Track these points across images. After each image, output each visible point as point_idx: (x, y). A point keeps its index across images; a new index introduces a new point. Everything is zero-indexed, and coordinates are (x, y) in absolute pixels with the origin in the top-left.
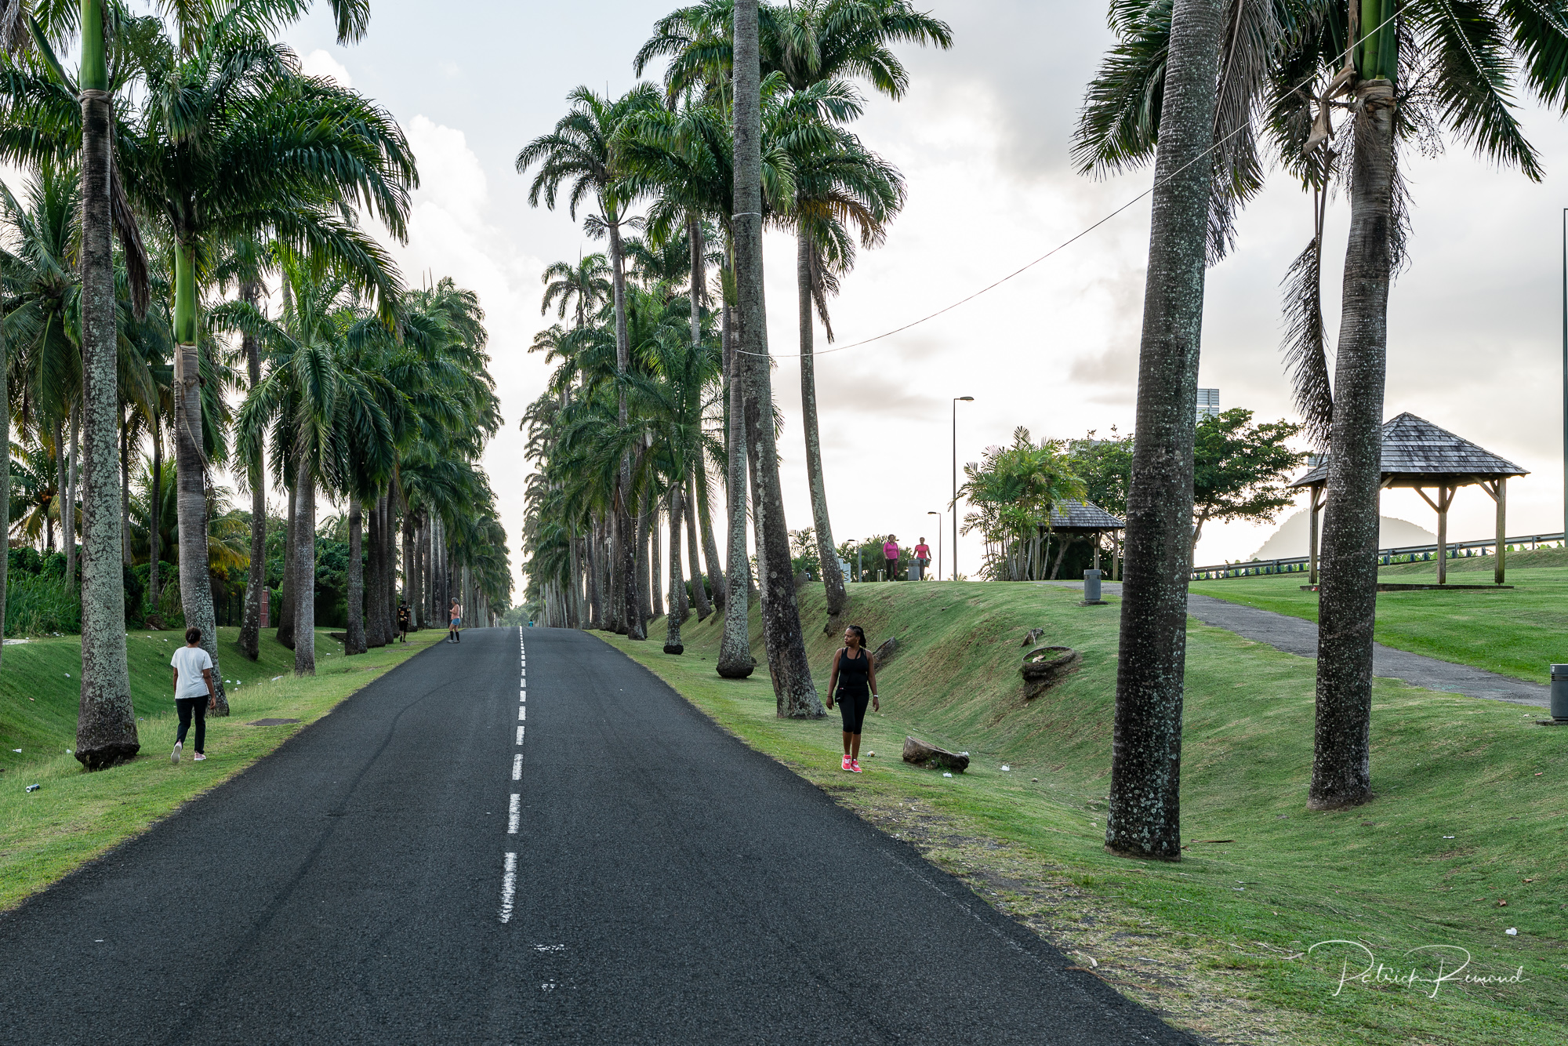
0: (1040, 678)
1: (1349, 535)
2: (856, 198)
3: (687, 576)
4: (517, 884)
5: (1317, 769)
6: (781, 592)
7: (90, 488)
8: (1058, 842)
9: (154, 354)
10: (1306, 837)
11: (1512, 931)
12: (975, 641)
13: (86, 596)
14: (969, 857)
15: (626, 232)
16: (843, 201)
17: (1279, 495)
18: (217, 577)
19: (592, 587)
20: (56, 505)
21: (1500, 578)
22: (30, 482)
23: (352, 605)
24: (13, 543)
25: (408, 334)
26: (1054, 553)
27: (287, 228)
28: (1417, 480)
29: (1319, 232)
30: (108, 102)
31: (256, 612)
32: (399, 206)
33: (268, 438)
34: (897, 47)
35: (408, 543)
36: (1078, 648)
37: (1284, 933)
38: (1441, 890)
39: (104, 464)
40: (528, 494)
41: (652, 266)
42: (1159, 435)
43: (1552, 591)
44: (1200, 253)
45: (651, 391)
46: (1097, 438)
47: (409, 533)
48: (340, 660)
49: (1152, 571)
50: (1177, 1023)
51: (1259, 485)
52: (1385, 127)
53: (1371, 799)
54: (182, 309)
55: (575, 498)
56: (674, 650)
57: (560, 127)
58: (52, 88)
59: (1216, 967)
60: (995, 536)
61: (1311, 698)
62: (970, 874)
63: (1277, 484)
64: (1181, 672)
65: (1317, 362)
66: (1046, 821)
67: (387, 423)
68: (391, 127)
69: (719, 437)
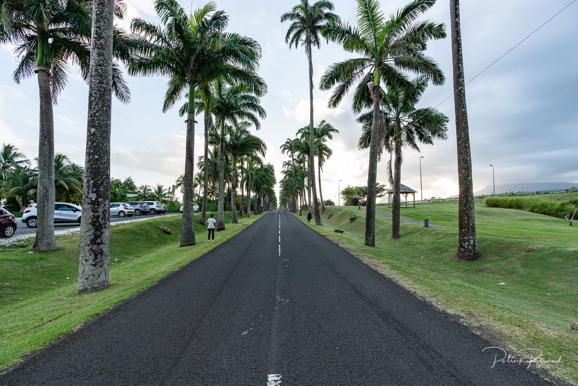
0: (353, 220)
1: (396, 200)
2: (326, 153)
3: (302, 204)
4: (281, 250)
5: (392, 233)
6: (316, 207)
7: (219, 191)
8: (357, 244)
9: (229, 173)
10: (392, 243)
11: (422, 257)
12: (343, 214)
13: (218, 206)
14: (345, 246)
15: (294, 157)
16: (325, 154)
17: (383, 195)
18: (237, 204)
19: (289, 206)
20: (214, 193)
21: (414, 206)
22: (210, 190)
23: (255, 208)
24: (208, 198)
25: (264, 170)
26: (353, 202)
27: (248, 155)
28: (404, 193)
29: (391, 159)
30: (224, 137)
31: (242, 209)
32: (264, 153)
33: (245, 184)
34: (331, 133)
35: (263, 199)
36: (358, 215)
37: (392, 258)
38: (411, 251)
39: (221, 188)
40: (280, 193)
41: (298, 162)
42: (371, 186)
43: (421, 208)
44: (376, 161)
45: (298, 179)
46: (358, 186)
47: (263, 198)
48: (254, 216)
49: (370, 205)
50: (380, 272)
51: (380, 193)
52: (400, 145)
53: (400, 238)
54: (233, 167)
55: (287, 194)
56: (301, 215)
57: (286, 143)
58: (216, 136)
59: (384, 263)
60: (345, 200)
61: (391, 223)
62: (346, 249)
63: (383, 193)
64: (375, 219)
65: (391, 177)
66: (355, 240)
67: (261, 183)
68: (263, 142)
69: (307, 185)
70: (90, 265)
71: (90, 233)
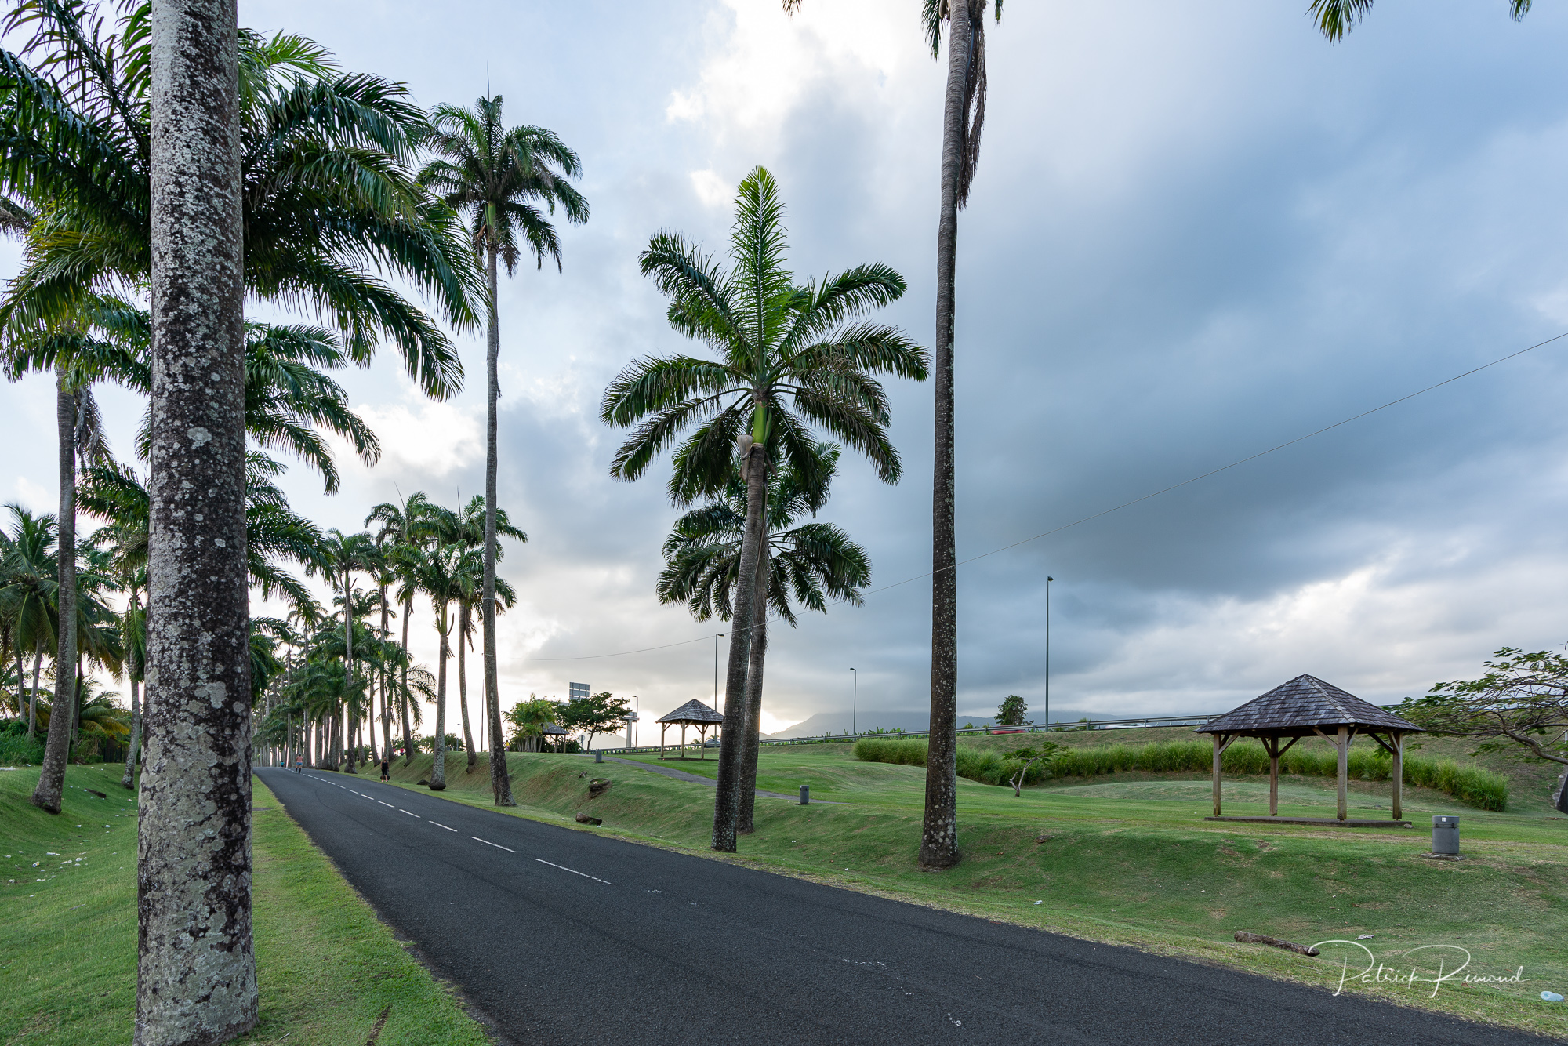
0: (597, 790)
6: (499, 754)
12: (555, 776)
28: (696, 722)
36: (609, 779)
49: (732, 751)
70: (212, 947)
71: (210, 832)
